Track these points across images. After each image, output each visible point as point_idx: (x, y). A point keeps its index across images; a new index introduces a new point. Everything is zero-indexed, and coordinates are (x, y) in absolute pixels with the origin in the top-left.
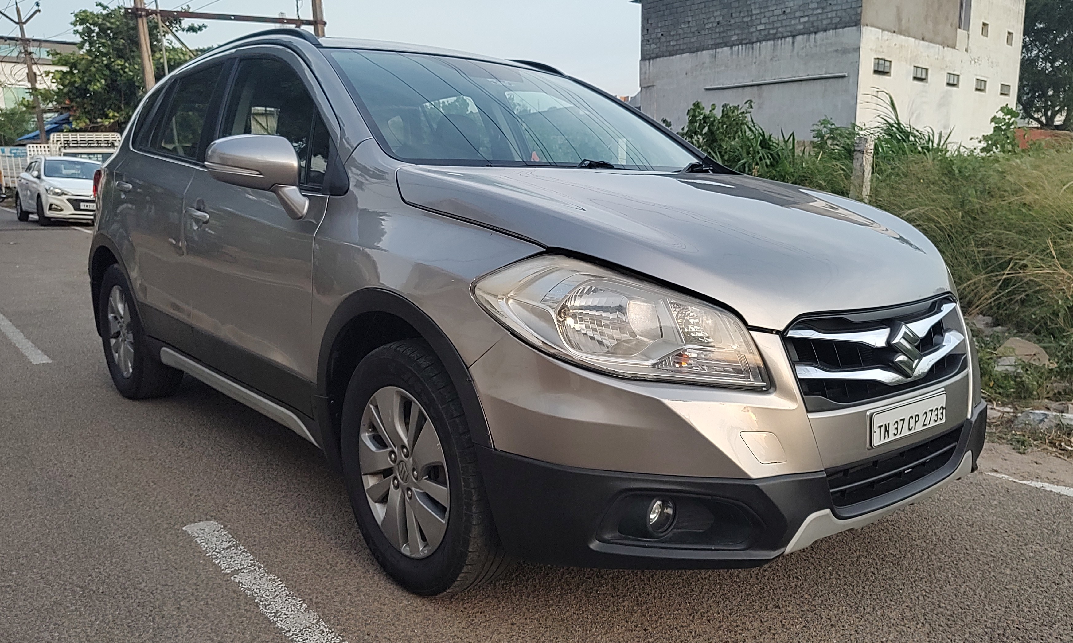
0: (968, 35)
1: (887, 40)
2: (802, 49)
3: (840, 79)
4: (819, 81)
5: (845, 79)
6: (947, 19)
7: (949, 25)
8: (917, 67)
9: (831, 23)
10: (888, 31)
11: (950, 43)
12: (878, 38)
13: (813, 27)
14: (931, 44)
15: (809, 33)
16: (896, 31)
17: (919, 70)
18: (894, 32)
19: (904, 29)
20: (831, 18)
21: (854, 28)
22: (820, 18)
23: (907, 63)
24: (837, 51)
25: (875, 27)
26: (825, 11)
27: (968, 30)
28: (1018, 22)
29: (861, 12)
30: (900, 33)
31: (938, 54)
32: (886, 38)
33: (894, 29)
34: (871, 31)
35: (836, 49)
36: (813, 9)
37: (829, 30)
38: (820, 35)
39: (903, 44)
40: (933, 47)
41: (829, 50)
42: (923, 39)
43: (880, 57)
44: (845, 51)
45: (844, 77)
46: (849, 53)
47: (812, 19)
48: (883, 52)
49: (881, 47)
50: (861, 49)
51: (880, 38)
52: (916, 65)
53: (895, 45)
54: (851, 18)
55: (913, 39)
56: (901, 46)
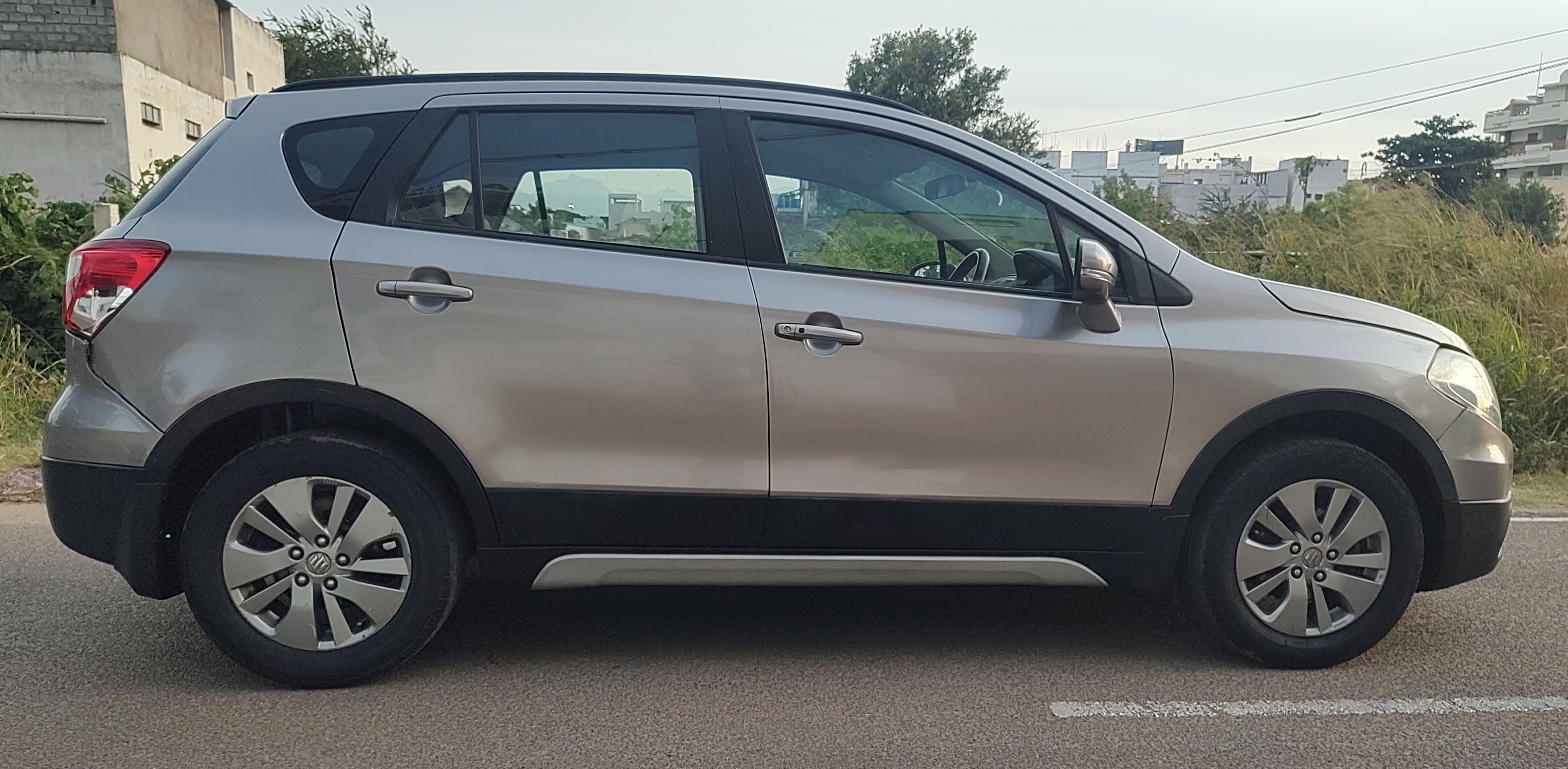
0: (235, 85)
1: (152, 78)
2: (15, 71)
3: (95, 126)
4: (55, 124)
5: (102, 126)
6: (211, 61)
7: (214, 69)
8: (189, 121)
9: (63, 41)
10: (152, 67)
11: (218, 95)
12: (141, 75)
13: (30, 41)
14: (199, 92)
15: (26, 50)
16: (159, 68)
17: (191, 125)
18: (157, 69)
19: (167, 66)
20: (63, 34)
21: (107, 55)
22: (41, 30)
23: (177, 113)
24: (82, 84)
25: (134, 58)
26: (47, 21)
27: (234, 80)
28: (279, 77)
29: (116, 34)
30: (164, 71)
31: (209, 107)
32: (150, 75)
33: (156, 65)
34: (132, 62)
35: (80, 80)
36: (26, 15)
37: (62, 51)
38: (46, 56)
39: (170, 87)
40: (201, 96)
41: (68, 80)
42: (189, 84)
43: (147, 102)
44: (96, 86)
45: (102, 123)
46: (104, 89)
47: (24, 28)
48: (149, 95)
49: (146, 87)
50: (124, 86)
51: (144, 75)
52: (188, 119)
53: (162, 87)
54: (98, 39)
55: (180, 83)
56: (169, 90)
